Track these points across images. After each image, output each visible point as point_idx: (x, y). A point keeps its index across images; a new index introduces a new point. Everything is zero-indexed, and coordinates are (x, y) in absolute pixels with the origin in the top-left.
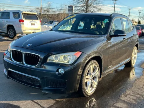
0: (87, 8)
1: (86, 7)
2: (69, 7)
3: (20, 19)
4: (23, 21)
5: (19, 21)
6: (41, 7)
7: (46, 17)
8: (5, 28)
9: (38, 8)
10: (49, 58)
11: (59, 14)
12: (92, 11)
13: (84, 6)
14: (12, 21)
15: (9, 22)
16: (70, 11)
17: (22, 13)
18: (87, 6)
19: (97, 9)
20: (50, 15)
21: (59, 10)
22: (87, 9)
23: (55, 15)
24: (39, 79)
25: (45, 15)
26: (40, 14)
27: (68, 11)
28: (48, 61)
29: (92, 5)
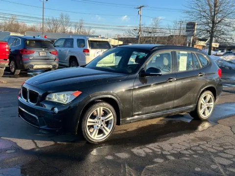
0: (213, 26)
1: (211, 25)
2: (188, 24)
3: (85, 48)
4: (88, 51)
5: (84, 52)
6: (140, 27)
7: (150, 41)
8: (67, 61)
9: (135, 28)
10: (48, 96)
11: (172, 36)
12: (223, 32)
13: (207, 24)
14: (76, 50)
15: (72, 52)
16: (189, 31)
17: (89, 41)
18: (213, 22)
19: (231, 28)
20: (156, 37)
21: (172, 30)
22: (213, 28)
23: (165, 38)
24: (37, 118)
25: (150, 37)
26: (138, 36)
27: (187, 31)
28: (47, 99)
29: (223, 21)
